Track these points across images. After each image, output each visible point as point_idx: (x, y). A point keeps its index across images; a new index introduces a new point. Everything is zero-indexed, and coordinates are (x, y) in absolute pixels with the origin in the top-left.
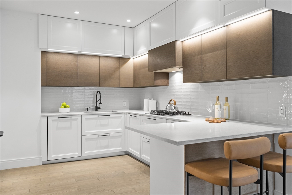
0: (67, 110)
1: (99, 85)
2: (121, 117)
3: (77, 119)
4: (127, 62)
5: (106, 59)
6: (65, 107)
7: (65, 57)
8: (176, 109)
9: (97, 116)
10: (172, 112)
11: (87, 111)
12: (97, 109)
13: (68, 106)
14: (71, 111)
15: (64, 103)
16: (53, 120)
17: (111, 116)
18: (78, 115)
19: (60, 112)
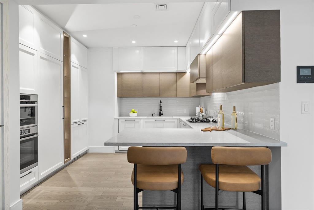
0: (135, 115)
1: (160, 96)
2: (174, 122)
3: (139, 122)
4: (183, 75)
5: (165, 74)
6: (133, 113)
7: (134, 76)
8: (203, 117)
9: (154, 120)
10: (200, 119)
11: (153, 116)
12: (160, 115)
13: (135, 112)
14: (138, 115)
15: (133, 110)
16: (122, 122)
17: (166, 120)
18: (140, 119)
19: (130, 116)
